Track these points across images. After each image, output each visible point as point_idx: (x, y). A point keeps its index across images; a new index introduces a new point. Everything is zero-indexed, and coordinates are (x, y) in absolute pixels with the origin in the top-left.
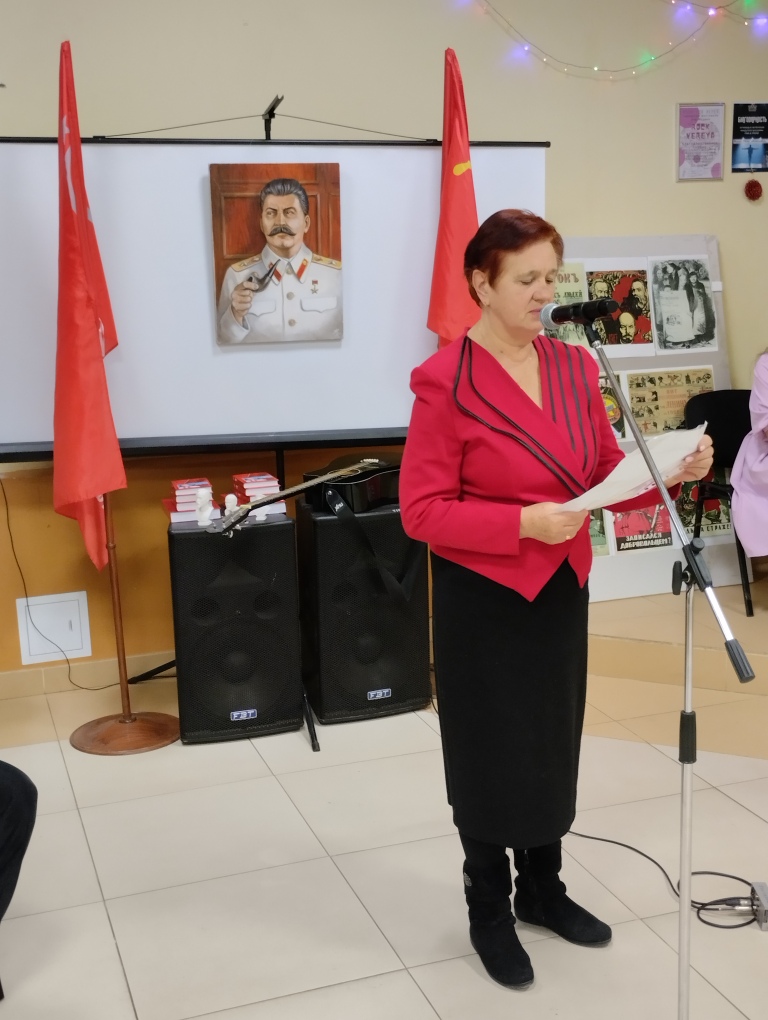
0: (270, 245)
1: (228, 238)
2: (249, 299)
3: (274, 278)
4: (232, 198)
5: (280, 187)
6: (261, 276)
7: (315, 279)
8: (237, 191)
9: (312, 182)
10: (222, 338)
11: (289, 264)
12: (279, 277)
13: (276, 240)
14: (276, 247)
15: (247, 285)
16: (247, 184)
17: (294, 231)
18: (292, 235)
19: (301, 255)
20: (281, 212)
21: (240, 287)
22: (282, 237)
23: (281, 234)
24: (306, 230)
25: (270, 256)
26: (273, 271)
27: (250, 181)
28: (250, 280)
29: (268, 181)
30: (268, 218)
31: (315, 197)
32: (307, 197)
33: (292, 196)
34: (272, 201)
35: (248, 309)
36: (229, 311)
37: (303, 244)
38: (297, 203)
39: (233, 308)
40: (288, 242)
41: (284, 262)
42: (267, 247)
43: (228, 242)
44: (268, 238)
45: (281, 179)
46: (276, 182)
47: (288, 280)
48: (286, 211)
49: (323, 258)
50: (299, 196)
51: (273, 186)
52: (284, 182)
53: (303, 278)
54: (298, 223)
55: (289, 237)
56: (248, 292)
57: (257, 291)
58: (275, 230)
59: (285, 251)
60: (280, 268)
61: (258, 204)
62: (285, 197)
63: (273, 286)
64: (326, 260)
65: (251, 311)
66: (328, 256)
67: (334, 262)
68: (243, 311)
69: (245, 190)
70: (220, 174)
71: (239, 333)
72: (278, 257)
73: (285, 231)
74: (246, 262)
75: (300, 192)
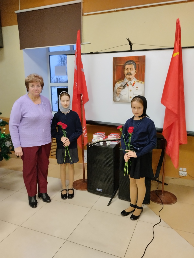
0: (127, 78)
1: (116, 76)
2: (120, 91)
3: (127, 86)
4: (117, 66)
5: (129, 63)
6: (124, 85)
7: (137, 87)
8: (119, 64)
9: (137, 61)
10: (114, 100)
11: (131, 82)
12: (128, 86)
13: (128, 76)
14: (128, 78)
15: (120, 87)
16: (121, 62)
17: (132, 74)
18: (132, 75)
19: (134, 80)
20: (129, 69)
21: (119, 88)
22: (129, 76)
23: (129, 75)
24: (135, 74)
25: (126, 80)
26: (126, 84)
27: (122, 61)
28: (121, 86)
29: (126, 61)
30: (126, 71)
31: (138, 65)
32: (136, 65)
33: (132, 65)
34: (127, 66)
35: (120, 93)
36: (116, 93)
37: (135, 78)
38: (133, 67)
39: (117, 93)
40: (131, 77)
41: (129, 82)
42: (125, 78)
43: (116, 77)
44: (126, 76)
45: (129, 60)
46: (128, 61)
47: (130, 87)
48: (130, 69)
49: (139, 81)
50: (134, 65)
51: (128, 63)
52: (130, 61)
53: (134, 86)
54: (133, 72)
55: (131, 76)
56: (120, 89)
57: (122, 89)
58: (128, 74)
59: (130, 79)
60: (128, 83)
61: (124, 67)
62: (131, 65)
63: (126, 88)
64: (140, 82)
65: (121, 94)
66: (141, 81)
67: (142, 82)
68: (119, 94)
69: (121, 64)
70: (115, 60)
71: (118, 99)
72: (128, 81)
73: (130, 74)
74: (120, 82)
75: (134, 64)
